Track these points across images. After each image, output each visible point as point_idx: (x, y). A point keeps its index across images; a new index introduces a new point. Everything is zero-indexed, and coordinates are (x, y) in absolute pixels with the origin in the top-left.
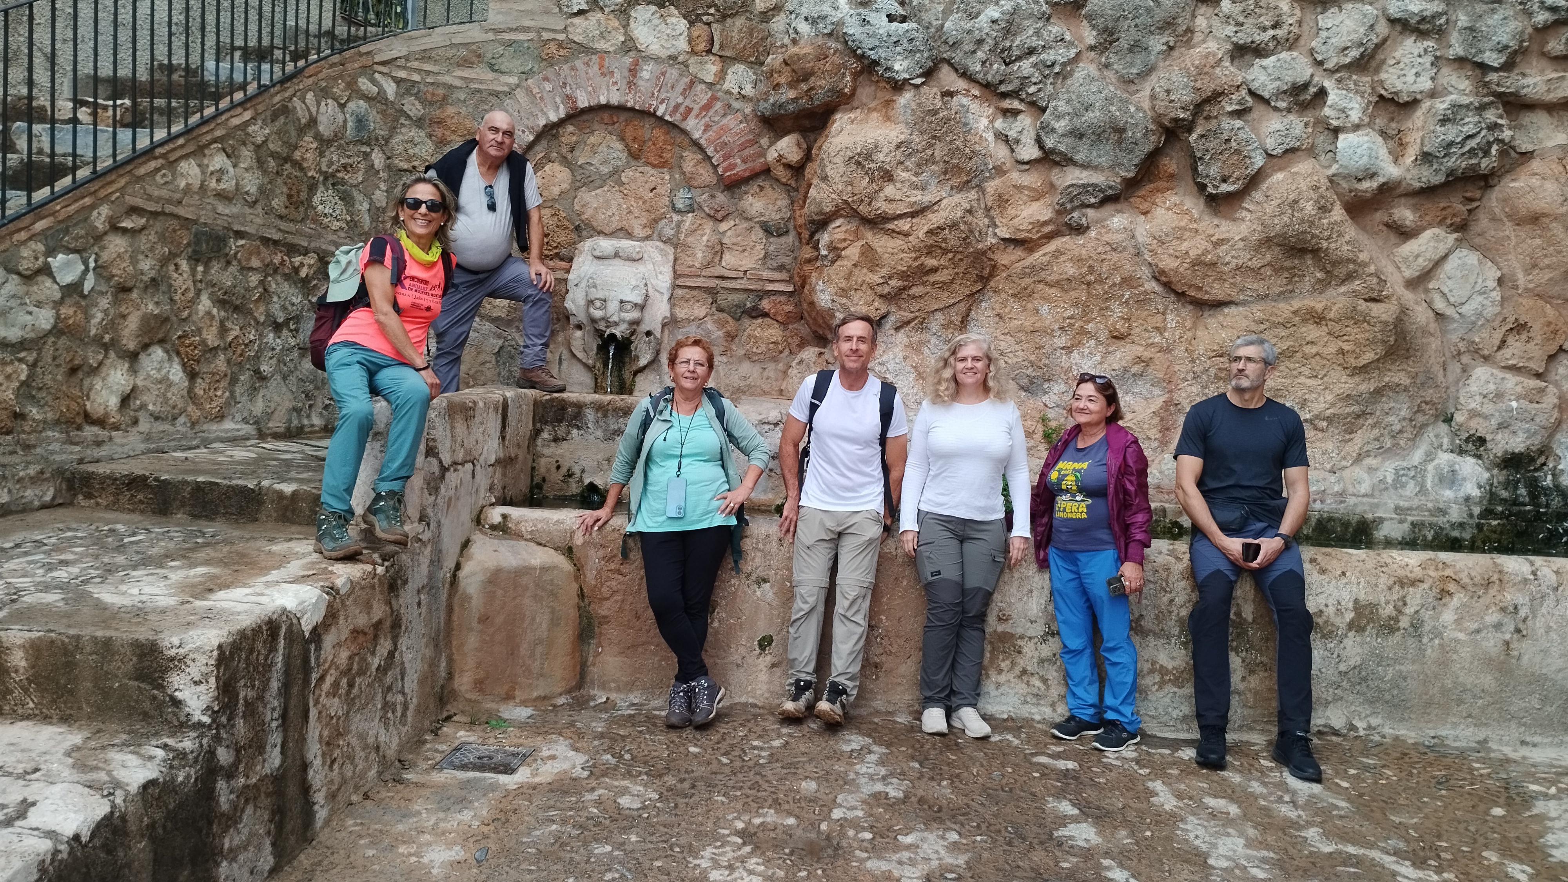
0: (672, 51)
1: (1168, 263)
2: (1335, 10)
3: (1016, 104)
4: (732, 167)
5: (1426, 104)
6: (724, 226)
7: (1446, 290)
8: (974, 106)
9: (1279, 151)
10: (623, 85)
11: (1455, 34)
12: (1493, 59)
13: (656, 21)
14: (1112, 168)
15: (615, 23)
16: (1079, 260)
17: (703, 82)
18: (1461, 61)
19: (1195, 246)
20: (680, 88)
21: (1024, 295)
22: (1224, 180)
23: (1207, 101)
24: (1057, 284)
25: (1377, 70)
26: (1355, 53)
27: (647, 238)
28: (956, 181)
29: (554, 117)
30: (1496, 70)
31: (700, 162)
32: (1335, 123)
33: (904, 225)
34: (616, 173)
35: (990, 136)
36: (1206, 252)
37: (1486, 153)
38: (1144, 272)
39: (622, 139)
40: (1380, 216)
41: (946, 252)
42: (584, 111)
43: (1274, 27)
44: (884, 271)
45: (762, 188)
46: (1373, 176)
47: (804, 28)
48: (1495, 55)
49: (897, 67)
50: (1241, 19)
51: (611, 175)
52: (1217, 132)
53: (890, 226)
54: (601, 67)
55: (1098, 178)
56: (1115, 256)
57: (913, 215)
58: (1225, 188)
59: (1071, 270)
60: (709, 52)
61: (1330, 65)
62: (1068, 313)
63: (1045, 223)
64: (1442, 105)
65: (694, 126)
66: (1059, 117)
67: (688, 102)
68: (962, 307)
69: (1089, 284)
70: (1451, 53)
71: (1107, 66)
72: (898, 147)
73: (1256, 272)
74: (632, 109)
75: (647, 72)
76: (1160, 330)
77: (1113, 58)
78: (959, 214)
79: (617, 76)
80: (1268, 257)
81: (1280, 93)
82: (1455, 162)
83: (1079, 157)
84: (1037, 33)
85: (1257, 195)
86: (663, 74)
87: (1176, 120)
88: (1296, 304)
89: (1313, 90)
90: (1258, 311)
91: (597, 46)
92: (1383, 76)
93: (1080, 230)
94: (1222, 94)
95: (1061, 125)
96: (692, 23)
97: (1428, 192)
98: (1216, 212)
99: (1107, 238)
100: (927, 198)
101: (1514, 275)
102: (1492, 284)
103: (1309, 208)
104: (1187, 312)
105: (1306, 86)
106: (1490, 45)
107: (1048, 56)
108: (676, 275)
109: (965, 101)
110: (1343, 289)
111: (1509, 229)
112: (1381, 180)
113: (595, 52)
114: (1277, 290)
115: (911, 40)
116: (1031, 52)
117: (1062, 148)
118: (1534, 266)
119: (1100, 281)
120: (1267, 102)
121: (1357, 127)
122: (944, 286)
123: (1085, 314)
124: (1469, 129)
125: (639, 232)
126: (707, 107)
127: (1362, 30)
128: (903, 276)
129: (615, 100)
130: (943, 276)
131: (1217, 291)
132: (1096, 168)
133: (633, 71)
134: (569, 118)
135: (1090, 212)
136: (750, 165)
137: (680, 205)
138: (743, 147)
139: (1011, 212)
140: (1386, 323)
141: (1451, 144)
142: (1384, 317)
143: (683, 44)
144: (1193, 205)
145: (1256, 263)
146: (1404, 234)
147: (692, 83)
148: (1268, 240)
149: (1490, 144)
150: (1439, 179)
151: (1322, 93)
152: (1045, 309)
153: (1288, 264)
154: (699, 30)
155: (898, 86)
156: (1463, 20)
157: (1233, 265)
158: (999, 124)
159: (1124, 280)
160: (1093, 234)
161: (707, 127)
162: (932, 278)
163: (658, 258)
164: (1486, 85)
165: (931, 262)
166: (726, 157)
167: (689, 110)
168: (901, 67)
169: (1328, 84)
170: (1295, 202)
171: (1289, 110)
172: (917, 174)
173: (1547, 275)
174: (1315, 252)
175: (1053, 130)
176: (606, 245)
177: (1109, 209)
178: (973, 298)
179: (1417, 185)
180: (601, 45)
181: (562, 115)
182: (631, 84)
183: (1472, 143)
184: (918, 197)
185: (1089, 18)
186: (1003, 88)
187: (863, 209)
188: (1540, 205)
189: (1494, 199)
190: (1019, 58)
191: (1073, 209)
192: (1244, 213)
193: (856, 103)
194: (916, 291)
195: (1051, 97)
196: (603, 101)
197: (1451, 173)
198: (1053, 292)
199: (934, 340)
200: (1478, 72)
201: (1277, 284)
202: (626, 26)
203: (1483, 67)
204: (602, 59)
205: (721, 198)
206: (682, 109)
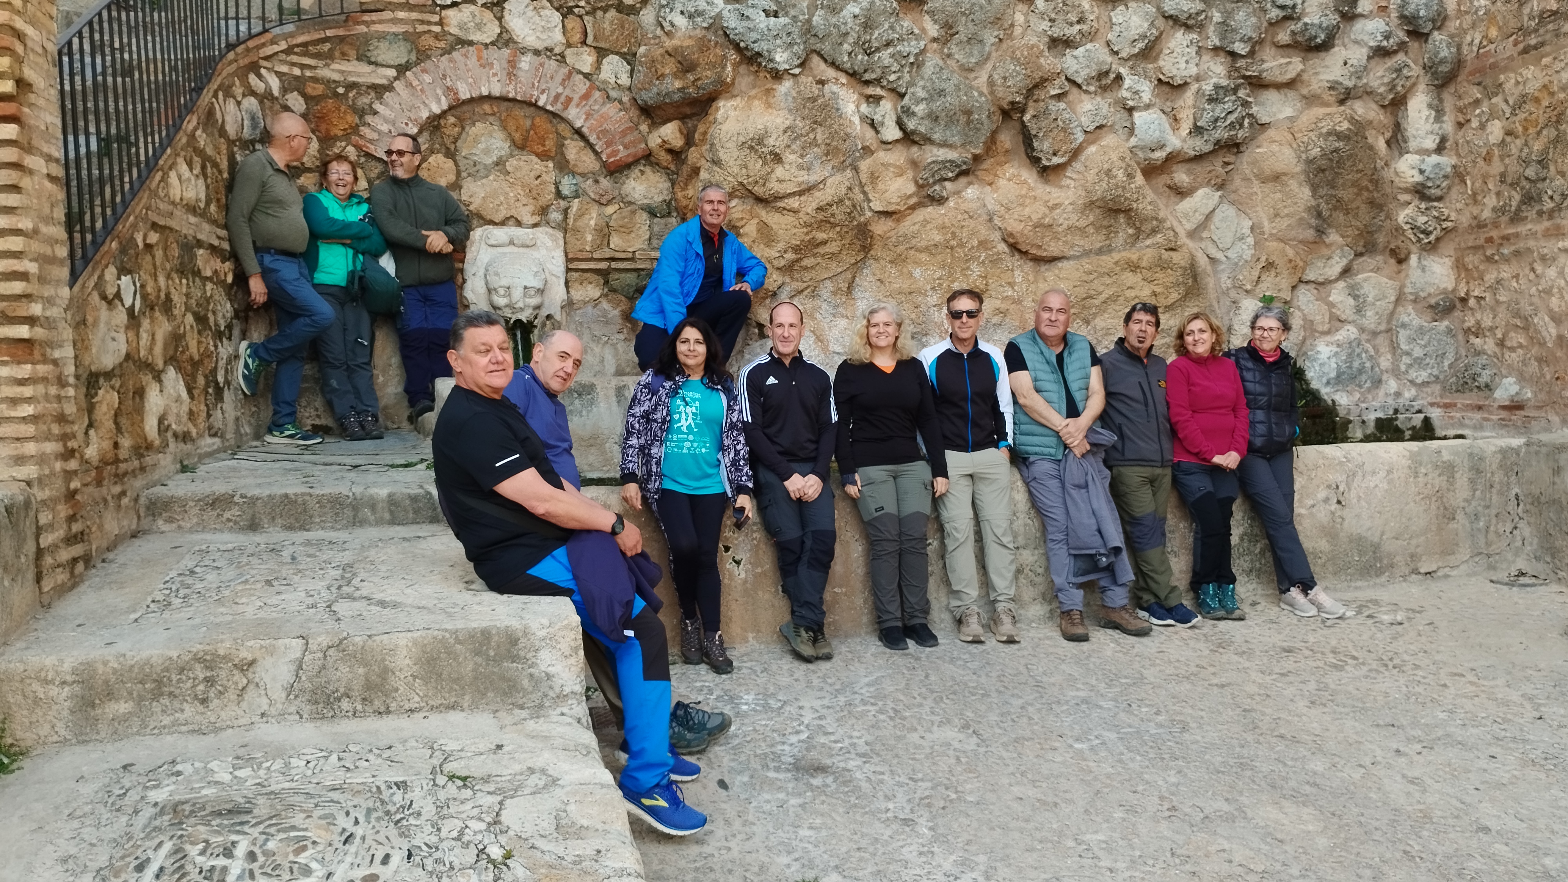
0: (548, 43)
1: (1014, 226)
2: (1122, 7)
3: (878, 91)
4: (615, 153)
5: (1194, 87)
6: (610, 210)
7: (1215, 238)
8: (843, 92)
9: (1091, 128)
10: (502, 75)
11: (1212, 28)
12: (1240, 48)
13: (530, 13)
14: (963, 145)
15: (488, 15)
16: (942, 228)
17: (580, 72)
18: (1216, 49)
19: (1036, 211)
20: (559, 78)
21: (898, 260)
22: (1055, 154)
23: (1036, 86)
24: (926, 249)
25: (1156, 59)
26: (1141, 45)
27: (535, 225)
28: (835, 162)
29: (437, 110)
30: (1243, 57)
31: (581, 149)
32: (1131, 103)
33: (793, 202)
34: (500, 163)
35: (856, 120)
36: (1045, 216)
37: (1241, 126)
38: (996, 236)
39: (505, 128)
40: (1164, 179)
41: (834, 225)
42: (464, 102)
43: (1078, 22)
44: (781, 246)
45: (643, 173)
46: (1162, 147)
47: (681, 22)
48: (1242, 45)
49: (778, 58)
50: (1053, 16)
51: (497, 164)
52: (1046, 112)
53: (780, 204)
54: (479, 58)
55: (952, 155)
56: (972, 223)
57: (801, 193)
58: (1056, 160)
59: (938, 238)
60: (584, 43)
61: (1124, 54)
62: (937, 275)
63: (910, 196)
64: (1208, 87)
65: (576, 115)
66: (918, 101)
67: (567, 92)
68: (849, 275)
69: (952, 248)
70: (1210, 44)
71: (949, 56)
72: (785, 132)
73: (1082, 231)
74: (514, 100)
75: (526, 62)
76: (1011, 285)
77: (954, 49)
78: (844, 191)
79: (497, 66)
80: (1091, 218)
81: (1089, 80)
82: (1221, 134)
83: (936, 137)
84: (892, 27)
85: (1077, 165)
86: (542, 65)
87: (1012, 103)
88: (1116, 256)
89: (1112, 76)
90: (1087, 264)
91: (472, 37)
92: (1161, 63)
93: (940, 201)
94: (1046, 80)
95: (920, 109)
96: (564, 16)
97: (1199, 158)
98: (1047, 181)
99: (964, 207)
100: (813, 178)
101: (1261, 223)
102: (1247, 231)
103: (1120, 175)
104: (1028, 266)
105: (1107, 73)
106: (1238, 37)
107: (903, 48)
108: (568, 260)
109: (835, 88)
110: (1148, 242)
111: (1256, 187)
112: (1169, 150)
113: (471, 43)
114: (1098, 245)
115: (789, 34)
116: (888, 44)
117: (922, 129)
118: (1277, 215)
119: (961, 245)
120: (1079, 86)
121: (1148, 107)
122: (832, 256)
123: (950, 274)
124: (1228, 106)
125: (528, 219)
126: (586, 96)
127: (1146, 25)
128: (796, 249)
129: (496, 91)
130: (833, 247)
131: (1054, 249)
132: (951, 146)
133: (512, 63)
134: (451, 108)
135: (948, 184)
136: (632, 150)
137: (566, 191)
138: (624, 134)
139: (881, 186)
140: (1185, 269)
141: (1216, 120)
142: (1183, 263)
143: (557, 37)
144: (1029, 176)
145: (1082, 223)
146: (1181, 193)
147: (570, 73)
148: (1092, 203)
149: (1243, 118)
150: (1209, 148)
151: (1119, 78)
152: (917, 273)
153: (1105, 223)
154: (572, 23)
155: (777, 76)
156: (1217, 17)
157: (1065, 226)
158: (864, 108)
159: (981, 243)
160: (951, 203)
161: (588, 116)
162: (822, 250)
163: (549, 243)
164: (1237, 70)
165: (821, 236)
166: (609, 144)
167: (569, 100)
168: (781, 58)
169: (1123, 71)
170: (1110, 170)
171: (1095, 93)
172: (802, 156)
173: (1286, 222)
174: (1127, 211)
175: (914, 114)
176: (500, 234)
177: (963, 180)
178: (857, 267)
179: (1192, 153)
180: (476, 37)
181: (445, 107)
182: (510, 75)
183: (1232, 118)
184: (805, 177)
185: (932, 13)
186: (867, 77)
187: (758, 190)
188: (1280, 167)
189: (1244, 163)
190: (878, 50)
191: (935, 183)
192: (1068, 181)
193: (735, 92)
194: (806, 262)
195: (911, 84)
196: (485, 92)
197: (1217, 142)
198: (924, 257)
199: (825, 306)
200: (1229, 59)
201: (1097, 240)
202: (500, 19)
203: (1233, 55)
204: (479, 50)
205: (605, 183)
206: (562, 99)
